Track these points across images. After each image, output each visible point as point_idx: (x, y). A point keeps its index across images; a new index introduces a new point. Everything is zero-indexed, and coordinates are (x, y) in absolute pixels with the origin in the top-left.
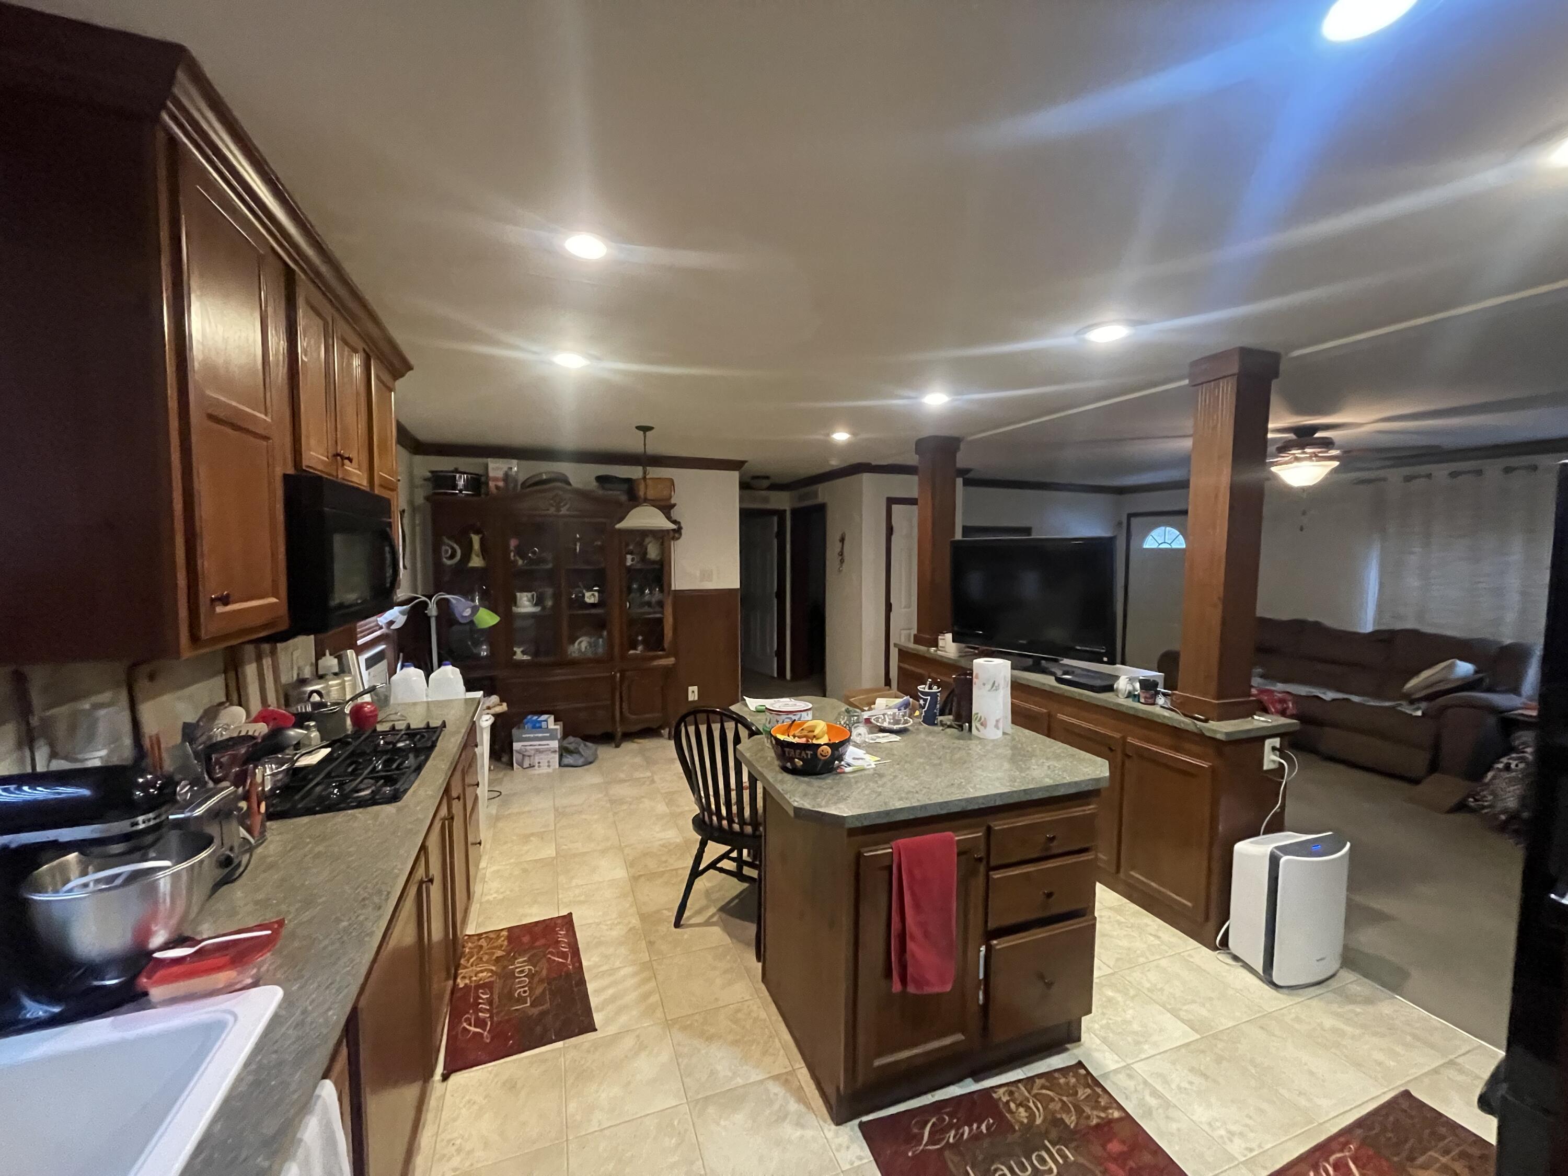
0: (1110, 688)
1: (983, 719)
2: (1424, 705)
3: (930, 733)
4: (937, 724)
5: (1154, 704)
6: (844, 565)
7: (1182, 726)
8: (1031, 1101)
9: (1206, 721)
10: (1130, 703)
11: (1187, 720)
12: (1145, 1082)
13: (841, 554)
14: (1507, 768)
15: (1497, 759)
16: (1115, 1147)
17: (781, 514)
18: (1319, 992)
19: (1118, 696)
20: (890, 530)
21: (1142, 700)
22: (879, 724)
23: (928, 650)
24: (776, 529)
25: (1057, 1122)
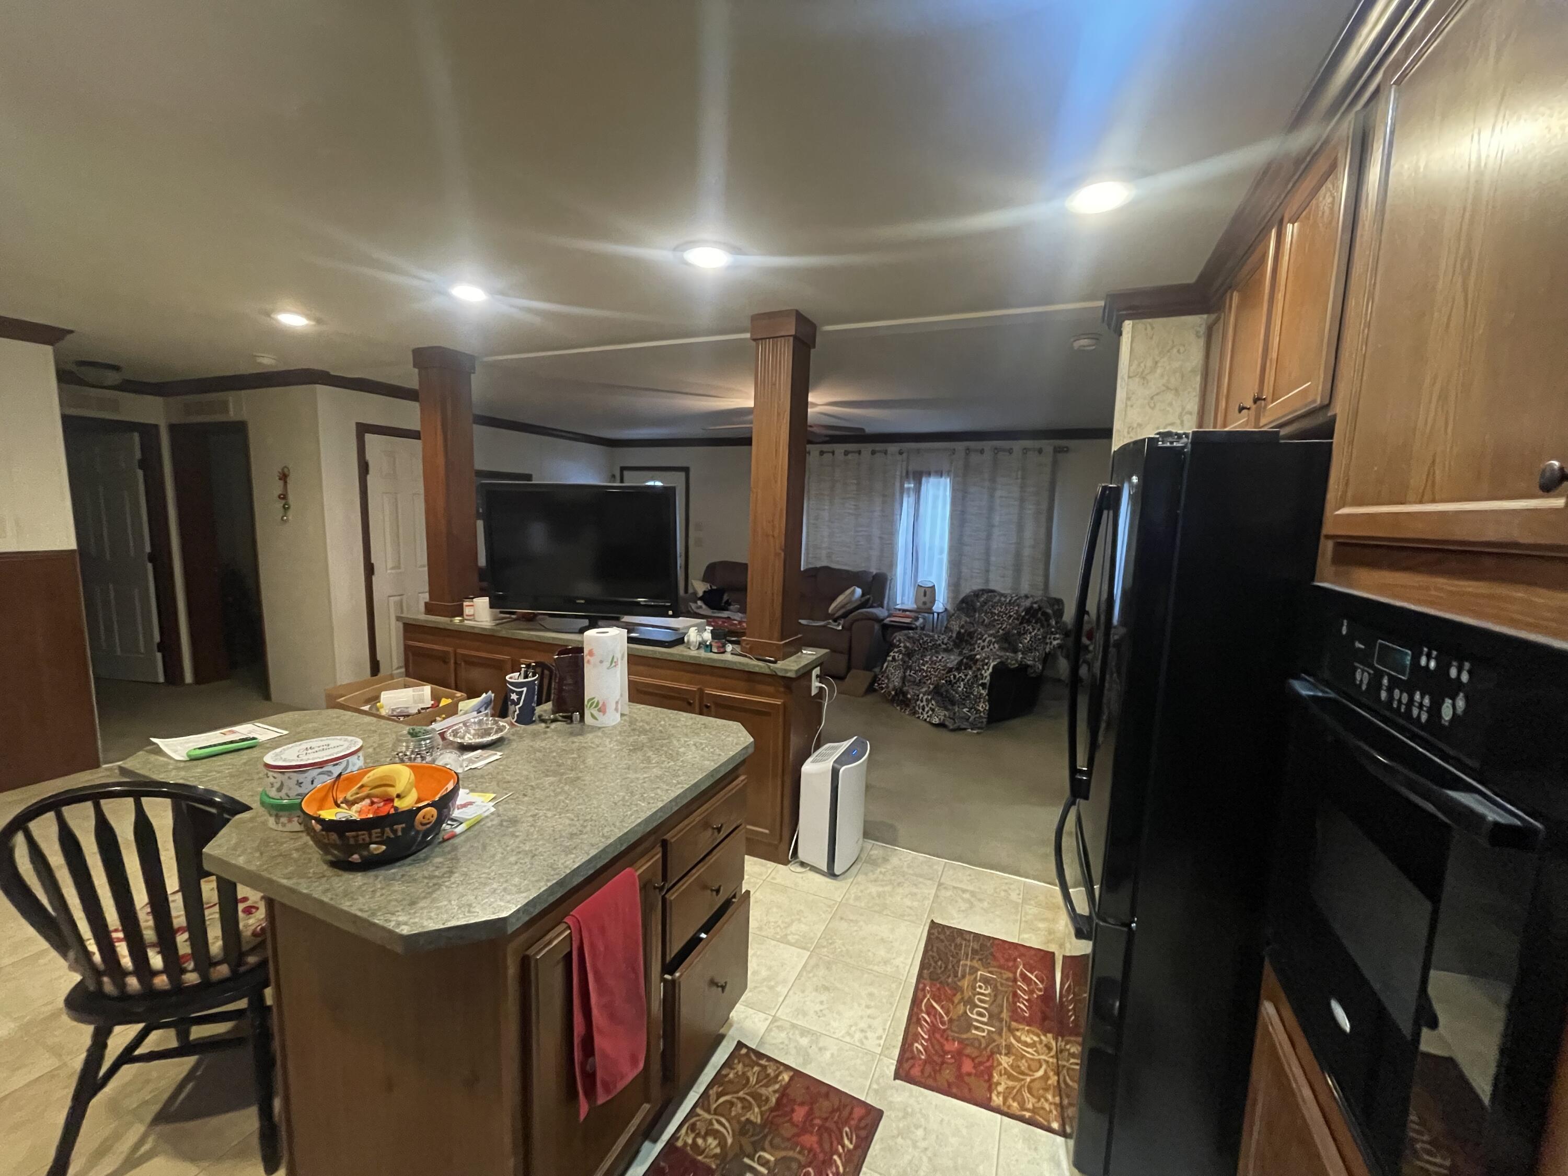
0: (680, 641)
1: (600, 706)
2: (842, 622)
3: (535, 735)
4: (534, 722)
5: (724, 652)
6: (291, 515)
7: (757, 670)
8: (715, 1122)
9: (775, 662)
10: (703, 654)
11: (761, 664)
12: (794, 1026)
13: (284, 497)
14: (894, 659)
15: (888, 655)
16: (799, 1114)
17: (148, 432)
18: (859, 866)
19: (689, 648)
20: (364, 468)
21: (715, 650)
22: (459, 741)
23: (451, 621)
24: (138, 455)
25: (744, 1128)
